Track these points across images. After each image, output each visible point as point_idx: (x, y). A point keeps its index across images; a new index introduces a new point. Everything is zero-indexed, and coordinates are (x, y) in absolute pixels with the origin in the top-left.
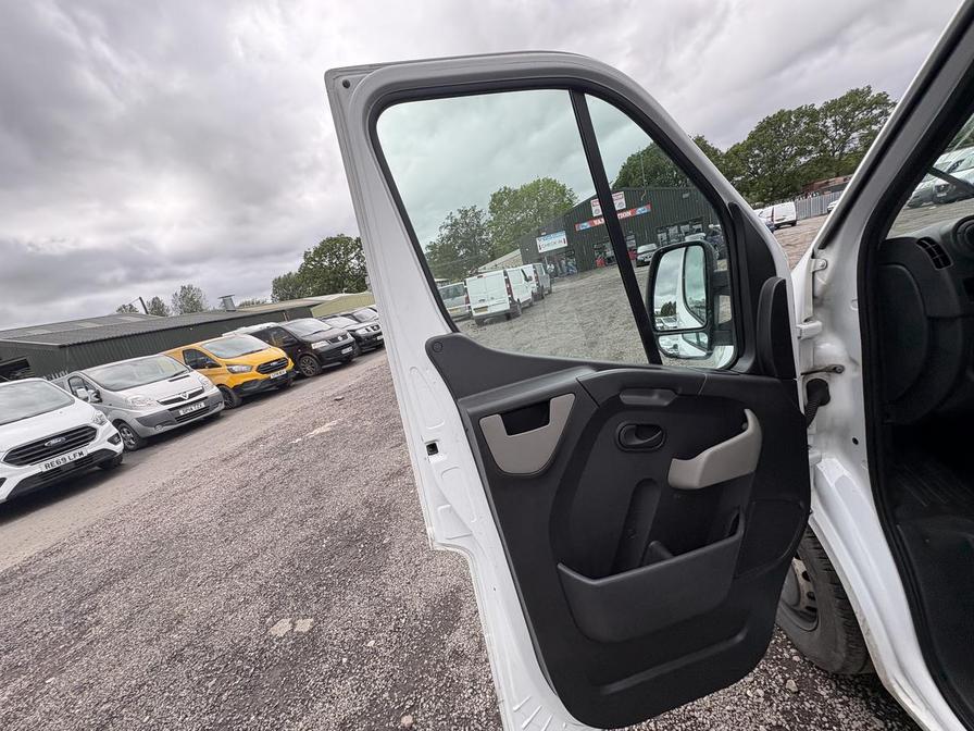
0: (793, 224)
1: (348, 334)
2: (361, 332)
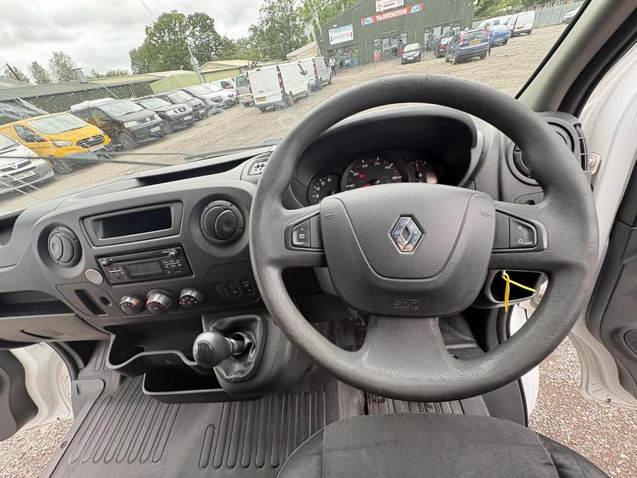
0: (529, 32)
1: (156, 116)
2: (170, 113)
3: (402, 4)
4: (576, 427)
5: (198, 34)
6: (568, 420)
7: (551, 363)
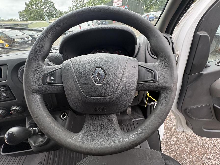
2: (36, 36)
3: (122, 5)
4: (175, 141)
5: (48, 8)
6: (173, 139)
7: (168, 121)
